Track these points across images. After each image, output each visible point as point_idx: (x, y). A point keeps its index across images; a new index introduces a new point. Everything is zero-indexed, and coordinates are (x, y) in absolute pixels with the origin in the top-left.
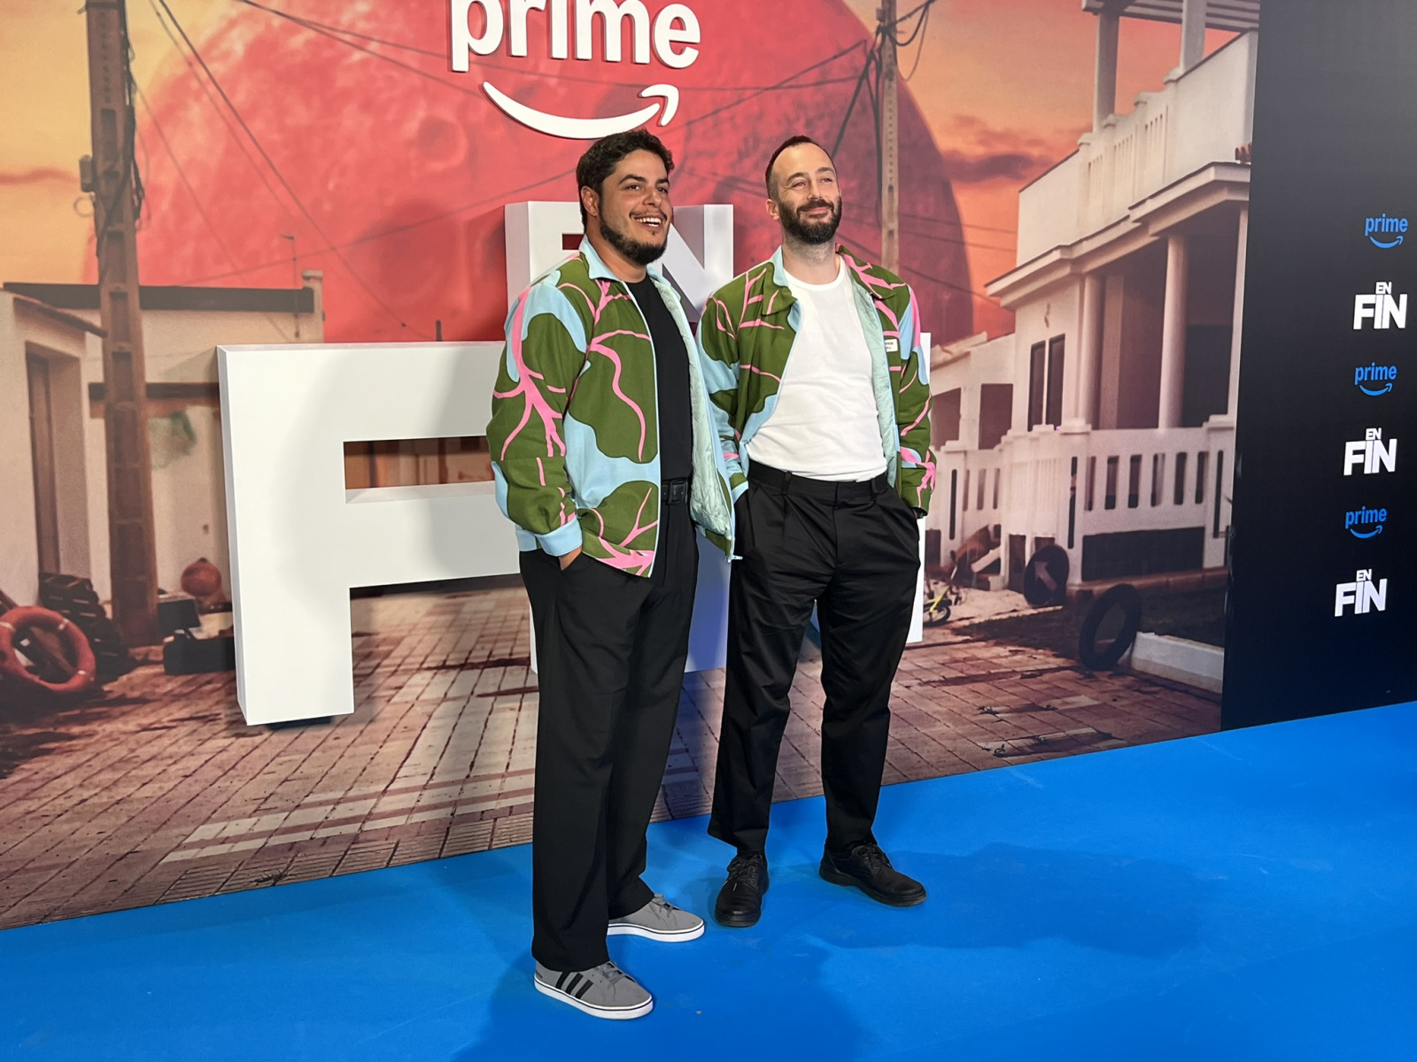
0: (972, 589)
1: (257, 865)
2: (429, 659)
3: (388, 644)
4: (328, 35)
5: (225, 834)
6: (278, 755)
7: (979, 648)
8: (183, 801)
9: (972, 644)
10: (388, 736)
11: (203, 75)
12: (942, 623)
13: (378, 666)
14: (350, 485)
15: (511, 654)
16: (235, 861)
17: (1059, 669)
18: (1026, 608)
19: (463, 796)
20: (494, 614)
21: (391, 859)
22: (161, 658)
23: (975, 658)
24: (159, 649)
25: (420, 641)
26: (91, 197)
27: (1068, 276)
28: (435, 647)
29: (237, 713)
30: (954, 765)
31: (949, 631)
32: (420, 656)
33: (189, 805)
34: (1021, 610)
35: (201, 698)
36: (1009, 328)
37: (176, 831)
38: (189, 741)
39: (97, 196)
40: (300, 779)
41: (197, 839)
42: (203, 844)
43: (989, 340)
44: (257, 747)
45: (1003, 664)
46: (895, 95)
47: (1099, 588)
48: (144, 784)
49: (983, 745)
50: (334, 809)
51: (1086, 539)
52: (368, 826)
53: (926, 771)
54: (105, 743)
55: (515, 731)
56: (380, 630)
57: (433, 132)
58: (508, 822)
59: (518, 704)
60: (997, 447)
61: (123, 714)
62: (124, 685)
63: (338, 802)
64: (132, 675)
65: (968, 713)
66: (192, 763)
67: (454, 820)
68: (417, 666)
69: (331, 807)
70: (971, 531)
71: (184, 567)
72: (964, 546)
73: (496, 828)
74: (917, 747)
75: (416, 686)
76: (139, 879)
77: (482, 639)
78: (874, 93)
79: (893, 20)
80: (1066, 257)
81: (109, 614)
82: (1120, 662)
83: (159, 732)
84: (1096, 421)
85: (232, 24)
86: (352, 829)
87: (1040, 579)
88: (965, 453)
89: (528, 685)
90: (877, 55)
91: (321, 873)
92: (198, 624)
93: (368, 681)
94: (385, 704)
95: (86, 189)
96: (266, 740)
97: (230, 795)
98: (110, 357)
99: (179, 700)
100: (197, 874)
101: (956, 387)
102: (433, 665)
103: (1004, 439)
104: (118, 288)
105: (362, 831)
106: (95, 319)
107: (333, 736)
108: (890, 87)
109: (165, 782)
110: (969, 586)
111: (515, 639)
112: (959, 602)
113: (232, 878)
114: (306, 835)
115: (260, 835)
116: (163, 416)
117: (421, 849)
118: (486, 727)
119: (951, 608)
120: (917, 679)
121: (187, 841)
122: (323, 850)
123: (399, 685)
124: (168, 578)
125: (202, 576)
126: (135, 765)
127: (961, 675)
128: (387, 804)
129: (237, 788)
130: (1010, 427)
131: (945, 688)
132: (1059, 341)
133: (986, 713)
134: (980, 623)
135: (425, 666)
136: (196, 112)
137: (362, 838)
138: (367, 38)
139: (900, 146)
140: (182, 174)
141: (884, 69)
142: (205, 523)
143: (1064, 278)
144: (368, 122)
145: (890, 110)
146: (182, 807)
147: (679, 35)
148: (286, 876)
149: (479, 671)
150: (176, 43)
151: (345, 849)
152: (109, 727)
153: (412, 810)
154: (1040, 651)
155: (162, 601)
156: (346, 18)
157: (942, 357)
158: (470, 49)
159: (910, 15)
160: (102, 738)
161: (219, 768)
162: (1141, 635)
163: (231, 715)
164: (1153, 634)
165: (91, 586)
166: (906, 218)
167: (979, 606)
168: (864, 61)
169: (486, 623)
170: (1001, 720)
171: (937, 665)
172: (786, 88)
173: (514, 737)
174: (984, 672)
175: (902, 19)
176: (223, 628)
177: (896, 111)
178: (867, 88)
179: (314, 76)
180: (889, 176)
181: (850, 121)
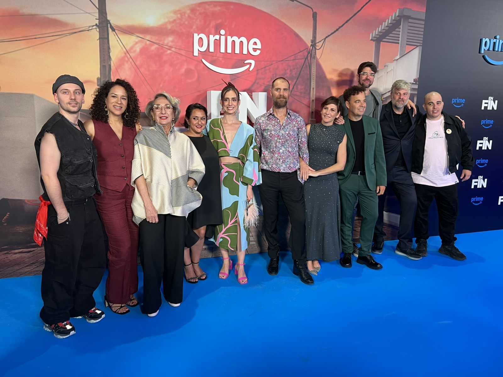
4: (161, 46)
11: (129, 56)
46: (315, 63)
57: (188, 71)
78: (309, 63)
79: (315, 43)
85: (137, 43)
90: (310, 52)
108: (314, 61)
136: (126, 66)
138: (171, 47)
139: (316, 77)
141: (313, 56)
144: (171, 69)
147: (255, 47)
150: (122, 48)
156: (166, 42)
158: (198, 50)
159: (320, 41)
168: (307, 54)
172: (285, 61)
175: (318, 43)
177: (315, 67)
178: (307, 61)
179: (157, 57)
180: (313, 85)
181: (302, 70)
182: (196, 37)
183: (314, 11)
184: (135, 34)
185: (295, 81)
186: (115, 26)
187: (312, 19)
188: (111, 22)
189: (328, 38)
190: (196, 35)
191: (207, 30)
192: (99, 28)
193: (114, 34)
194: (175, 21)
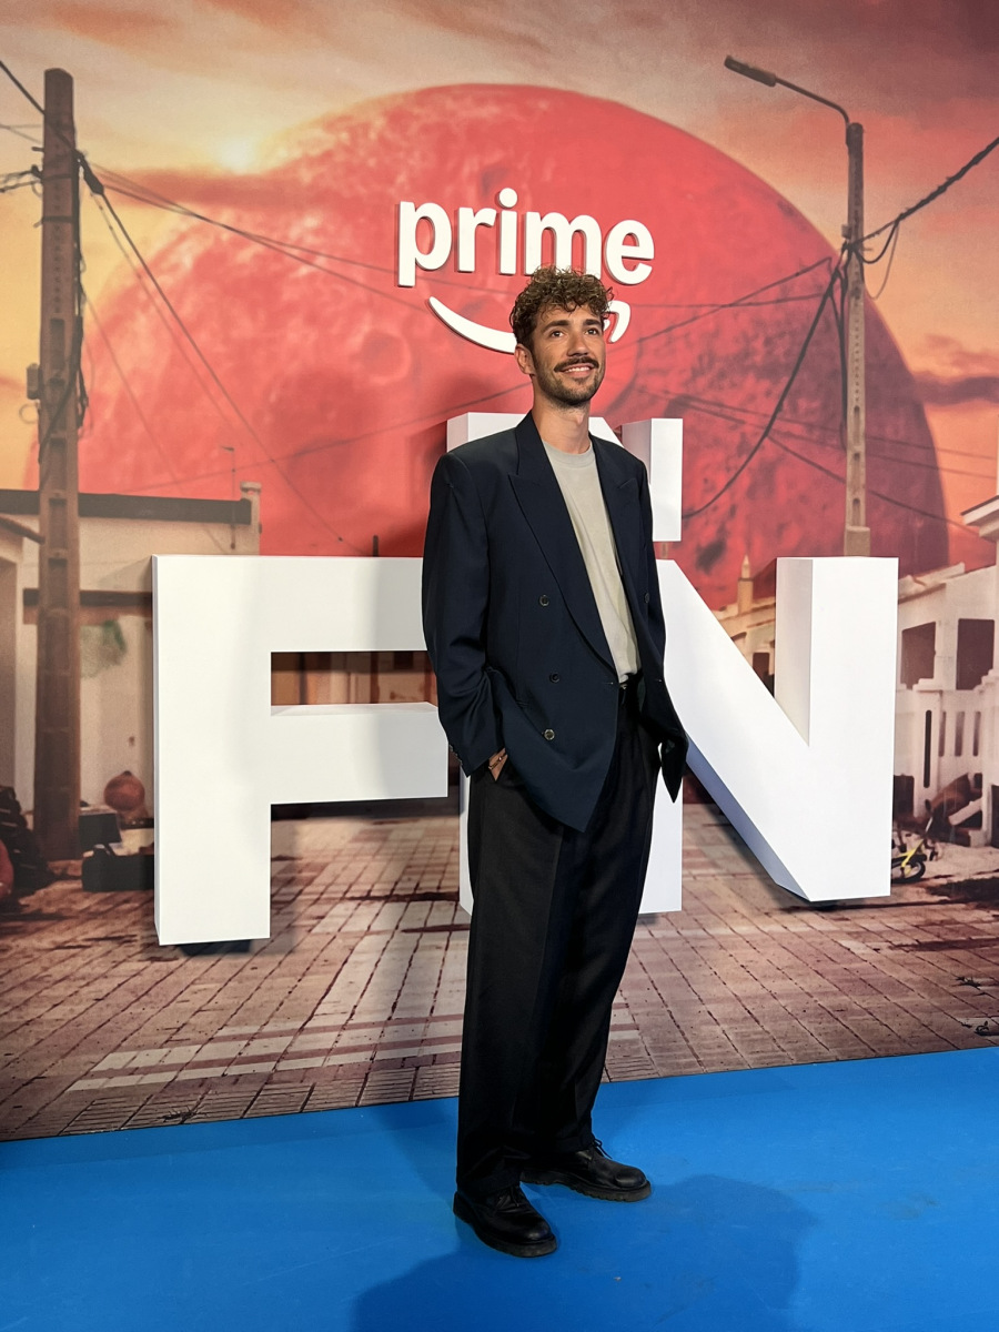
0: (950, 844)
1: (166, 1100)
2: (353, 889)
3: (312, 870)
4: (276, 249)
5: (134, 1065)
6: (193, 983)
7: (959, 911)
8: (93, 1026)
9: (950, 906)
10: (308, 969)
11: (151, 287)
12: (916, 880)
13: (300, 892)
14: (277, 700)
15: (439, 888)
16: (144, 1095)
19: (384, 1040)
20: (422, 843)
21: (305, 1104)
22: (79, 873)
23: (954, 922)
24: (78, 863)
25: (344, 869)
26: (36, 405)
28: (359, 876)
29: (152, 936)
30: (930, 1041)
31: (924, 890)
32: (344, 884)
33: (99, 1031)
35: (116, 918)
36: (990, 561)
37: (84, 1058)
38: (102, 962)
39: (42, 404)
40: (214, 1010)
41: (104, 1068)
42: (111, 1073)
43: (966, 572)
44: (172, 973)
45: (986, 930)
46: (862, 313)
48: (55, 1006)
49: (963, 1020)
50: (248, 1044)
52: (283, 1066)
53: (897, 1045)
54: (18, 959)
55: (441, 972)
56: (305, 855)
57: (378, 346)
58: (431, 1072)
59: (445, 943)
60: (978, 688)
61: (39, 930)
62: (41, 900)
63: (252, 1038)
64: (50, 889)
65: (945, 983)
66: (105, 986)
67: (374, 1066)
68: (340, 895)
69: (245, 1042)
70: (948, 779)
71: (108, 780)
72: (940, 796)
73: (418, 1077)
74: (886, 1018)
75: (337, 916)
76: (44, 1107)
77: (409, 870)
78: (839, 311)
79: (860, 237)
81: (30, 825)
83: (72, 951)
85: (182, 237)
86: (267, 1067)
88: (941, 692)
89: (456, 922)
90: (842, 272)
91: (232, 1113)
92: (118, 840)
93: (289, 909)
94: (306, 933)
95: (32, 396)
96: (181, 966)
97: (141, 1023)
98: (46, 563)
99: (95, 918)
100: (103, 1106)
101: (930, 621)
102: (357, 895)
103: (984, 679)
104: (57, 495)
105: (276, 1071)
106: (33, 525)
107: (250, 966)
108: (856, 305)
109: (77, 1004)
110: (945, 840)
111: (444, 872)
112: (934, 858)
113: (140, 1112)
114: (217, 1072)
115: (169, 1068)
116: (96, 624)
117: (338, 1095)
118: (410, 965)
119: (925, 863)
120: (887, 941)
121: (96, 1069)
122: (234, 1088)
123: (321, 914)
124: (92, 789)
125: (126, 790)
126: (48, 985)
127: (936, 939)
128: (305, 1043)
129: (149, 1015)
130: (991, 667)
131: (920, 954)
133: (966, 984)
134: (959, 883)
135: (348, 895)
136: (142, 323)
137: (275, 1078)
138: (313, 253)
139: (868, 366)
140: (126, 383)
141: (850, 287)
142: (131, 735)
144: (313, 335)
145: (857, 329)
146: (92, 1033)
147: (631, 251)
148: (195, 1114)
149: (404, 904)
150: (127, 256)
151: (258, 1089)
152: (23, 943)
153: (329, 1052)
155: (84, 814)
156: (294, 233)
157: (914, 588)
158: (416, 263)
159: (878, 232)
160: (16, 953)
161: (133, 992)
163: (148, 937)
165: (14, 795)
166: (874, 443)
167: (956, 863)
168: (828, 279)
169: (414, 853)
170: (984, 993)
171: (910, 927)
172: (745, 305)
173: (440, 978)
174: (964, 938)
175: (869, 237)
176: (144, 845)
177: (862, 330)
178: (831, 306)
179: (260, 290)
180: (855, 396)
181: (812, 340)
182: (409, 215)
183: (851, 121)
184: (179, 203)
185: (785, 380)
186: (102, 175)
187: (846, 147)
188: (88, 159)
189: (909, 219)
190: (406, 208)
191: (449, 190)
192: (42, 183)
193: (98, 202)
194: (328, 155)
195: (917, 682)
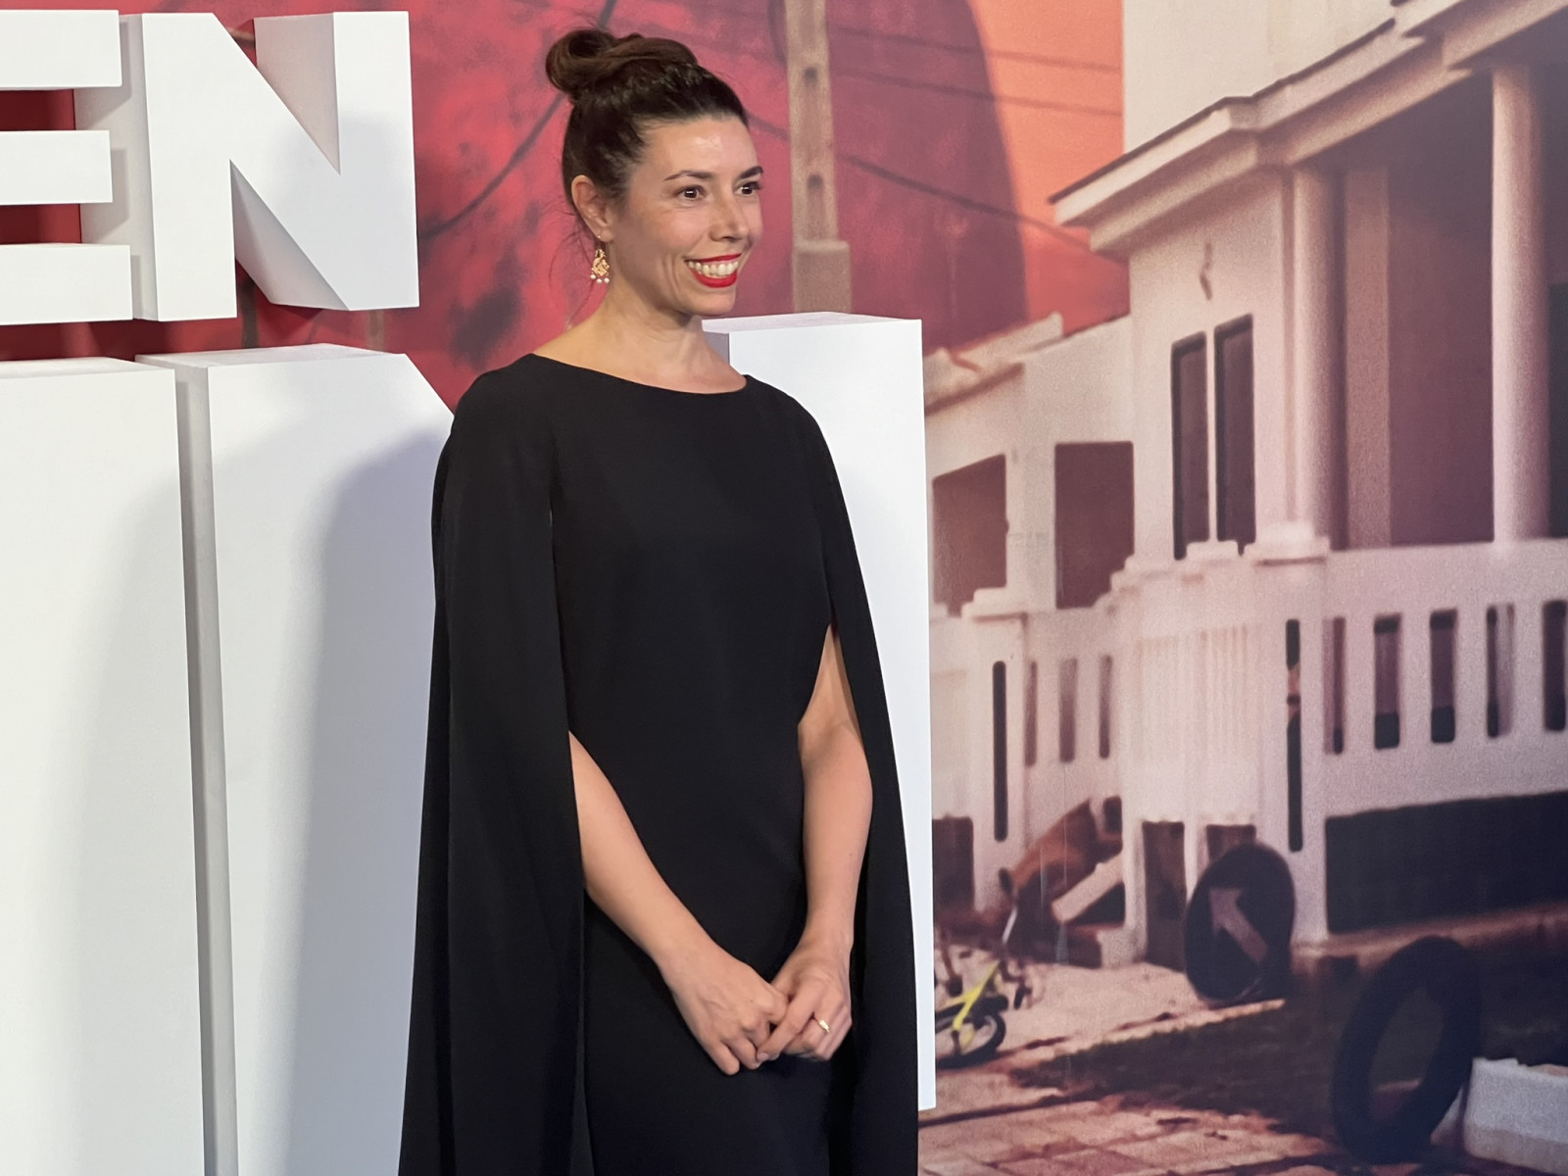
0: (1056, 966)
7: (1084, 1120)
9: (1064, 1109)
12: (988, 1056)
17: (1287, 1163)
18: (1194, 1008)
23: (1071, 1145)
27: (1252, 172)
31: (1005, 1077)
34: (1183, 1015)
36: (1116, 306)
43: (1068, 334)
45: (1145, 1157)
47: (1373, 949)
51: (1335, 828)
60: (1103, 602)
70: (1049, 816)
72: (1032, 856)
80: (1244, 126)
82: (1435, 1136)
84: (1340, 531)
87: (1224, 932)
88: (1024, 618)
101: (993, 453)
103: (1117, 580)
110: (1048, 958)
112: (1025, 1001)
119: (1010, 1016)
130: (1129, 549)
132: (1237, 335)
143: (1242, 177)
154: (1236, 1118)
157: (956, 377)
162: (1483, 1067)
164: (1514, 1062)
167: (1074, 1009)
195: (970, 598)
